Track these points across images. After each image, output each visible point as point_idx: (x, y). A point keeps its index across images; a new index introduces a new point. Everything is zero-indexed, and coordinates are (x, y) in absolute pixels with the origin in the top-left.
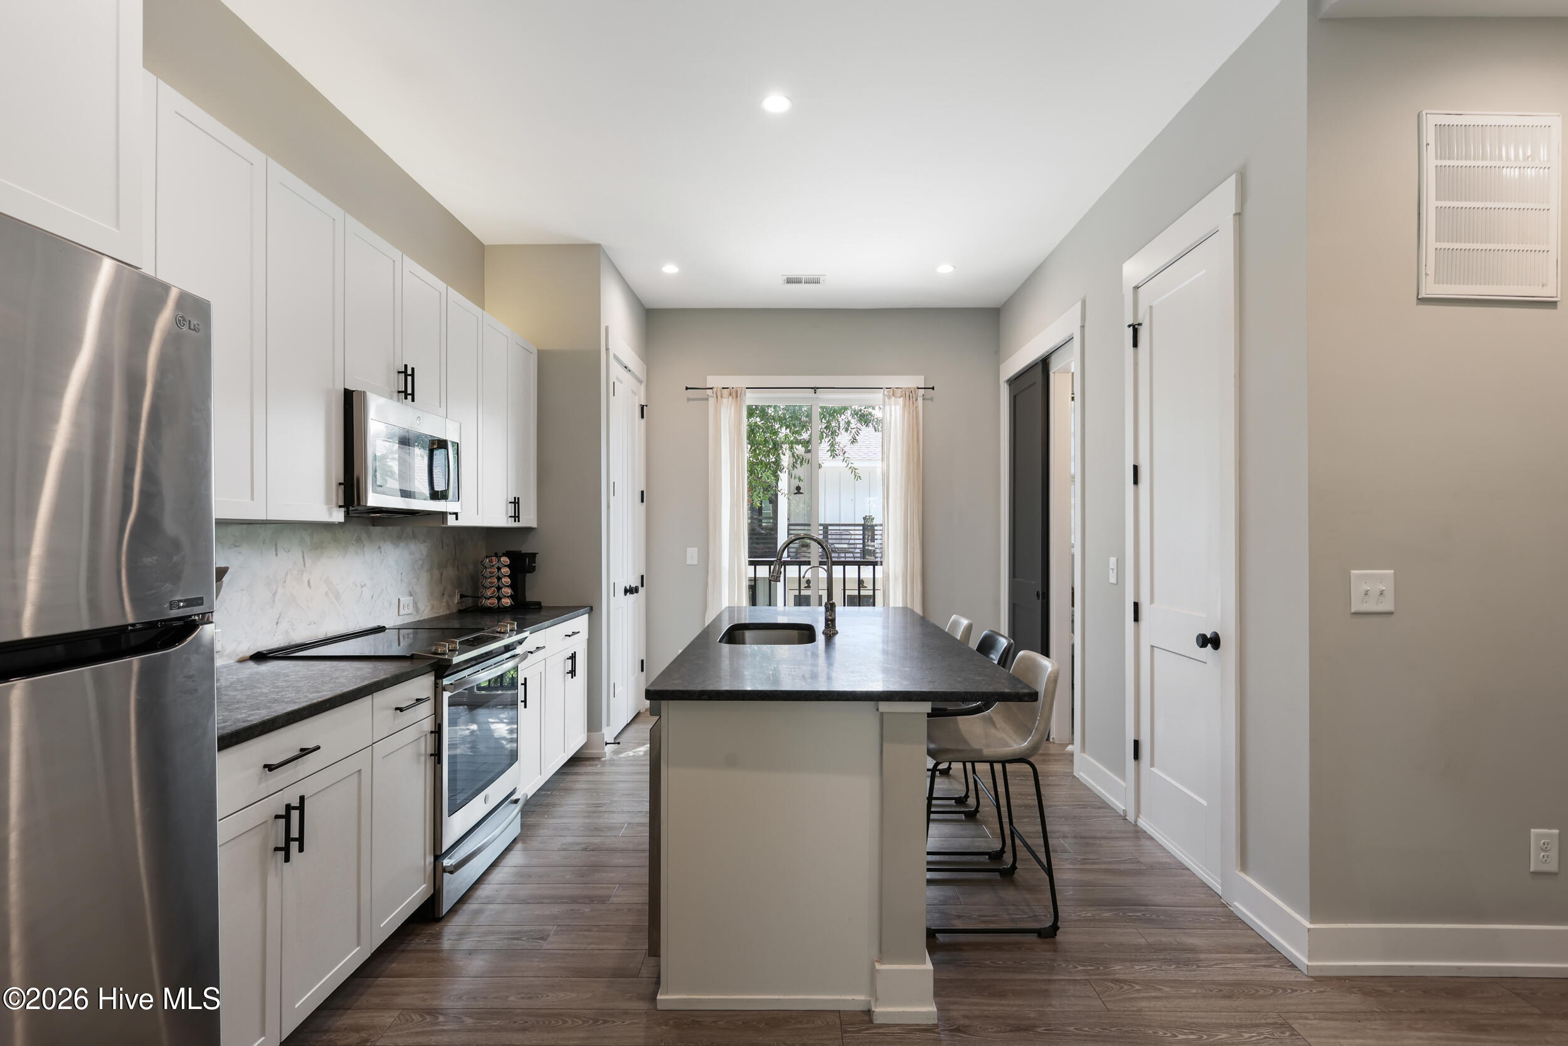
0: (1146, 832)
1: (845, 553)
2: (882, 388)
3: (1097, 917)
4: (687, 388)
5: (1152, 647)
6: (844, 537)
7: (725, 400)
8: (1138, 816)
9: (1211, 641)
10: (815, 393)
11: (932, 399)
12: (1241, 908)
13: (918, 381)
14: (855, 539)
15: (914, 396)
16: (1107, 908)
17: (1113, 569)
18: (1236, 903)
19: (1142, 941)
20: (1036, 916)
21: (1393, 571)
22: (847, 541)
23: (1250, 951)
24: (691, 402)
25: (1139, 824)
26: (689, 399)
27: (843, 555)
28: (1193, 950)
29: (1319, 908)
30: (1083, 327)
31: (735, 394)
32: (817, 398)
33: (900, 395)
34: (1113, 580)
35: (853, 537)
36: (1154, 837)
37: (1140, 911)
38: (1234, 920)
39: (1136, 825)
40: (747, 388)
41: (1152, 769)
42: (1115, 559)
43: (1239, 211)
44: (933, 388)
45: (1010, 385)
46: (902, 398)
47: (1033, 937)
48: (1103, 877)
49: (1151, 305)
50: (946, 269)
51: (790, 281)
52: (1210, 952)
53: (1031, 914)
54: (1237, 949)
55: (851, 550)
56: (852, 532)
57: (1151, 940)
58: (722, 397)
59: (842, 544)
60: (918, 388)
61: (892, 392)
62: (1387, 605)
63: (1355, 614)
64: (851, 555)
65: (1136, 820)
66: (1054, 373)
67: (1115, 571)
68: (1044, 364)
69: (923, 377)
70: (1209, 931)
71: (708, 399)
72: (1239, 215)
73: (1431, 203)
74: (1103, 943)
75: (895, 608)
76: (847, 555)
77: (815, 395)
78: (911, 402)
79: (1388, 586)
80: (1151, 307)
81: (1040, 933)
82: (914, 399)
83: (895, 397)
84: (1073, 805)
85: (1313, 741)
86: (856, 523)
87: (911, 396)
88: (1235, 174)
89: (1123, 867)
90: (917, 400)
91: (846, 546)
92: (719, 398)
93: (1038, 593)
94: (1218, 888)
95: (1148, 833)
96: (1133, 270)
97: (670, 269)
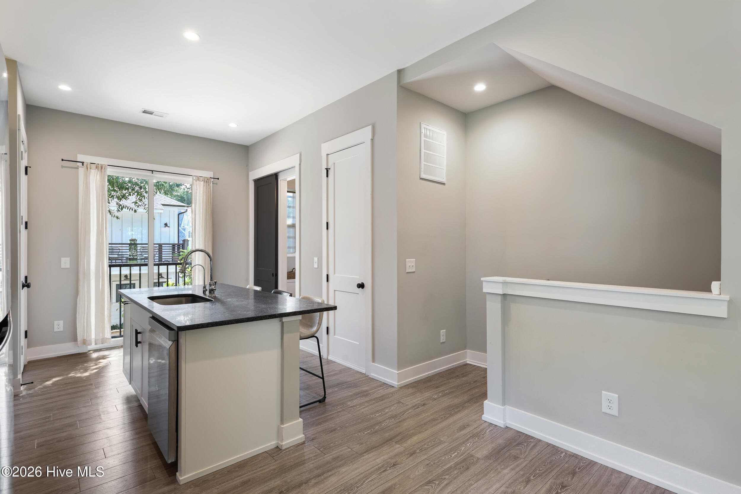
0: (332, 361)
1: (116, 260)
2: (192, 176)
3: (334, 391)
4: (62, 160)
5: (335, 290)
6: (114, 251)
7: (92, 171)
8: (328, 356)
9: (361, 286)
10: (152, 173)
11: (217, 184)
12: (373, 375)
13: (210, 174)
14: (122, 252)
15: (209, 181)
16: (335, 387)
17: (316, 262)
18: (371, 374)
19: (351, 393)
20: (314, 397)
21: (415, 259)
22: (117, 253)
23: (381, 387)
24: (64, 169)
25: (328, 358)
26: (62, 167)
27: (114, 261)
28: (366, 391)
29: (400, 366)
30: (300, 164)
31: (100, 168)
32: (153, 176)
33: (202, 180)
34: (316, 266)
35: (121, 251)
36: (335, 361)
37: (345, 385)
38: (372, 380)
39: (327, 359)
40: (108, 165)
41: (335, 336)
42: (317, 258)
43: (372, 138)
44: (218, 179)
45: (255, 182)
46: (203, 182)
47: (318, 404)
48: (328, 378)
49: (334, 162)
50: (233, 125)
51: (144, 112)
52: (371, 390)
53: (312, 397)
54: (377, 387)
55: (120, 258)
56: (120, 248)
57: (353, 392)
58: (90, 169)
59: (113, 255)
60: (211, 178)
61: (198, 178)
62: (414, 270)
63: (407, 273)
64: (120, 261)
65: (327, 357)
66: (281, 180)
67: (317, 263)
68: (275, 176)
69: (212, 172)
70: (367, 385)
71: (78, 168)
72: (372, 140)
73: (423, 150)
74: (340, 398)
75: (199, 285)
76: (117, 261)
77: (152, 175)
78: (208, 184)
79: (414, 264)
80: (334, 163)
81: (320, 401)
82: (209, 183)
83: (199, 181)
84: (302, 358)
85: (398, 313)
86: (123, 243)
87: (208, 181)
88: (371, 126)
89: (332, 373)
90: (210, 183)
91: (116, 256)
92: (89, 169)
93: (273, 274)
94: (364, 372)
95: (333, 360)
96: (326, 148)
97: (64, 88)
